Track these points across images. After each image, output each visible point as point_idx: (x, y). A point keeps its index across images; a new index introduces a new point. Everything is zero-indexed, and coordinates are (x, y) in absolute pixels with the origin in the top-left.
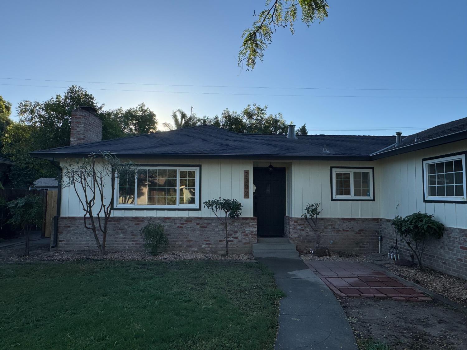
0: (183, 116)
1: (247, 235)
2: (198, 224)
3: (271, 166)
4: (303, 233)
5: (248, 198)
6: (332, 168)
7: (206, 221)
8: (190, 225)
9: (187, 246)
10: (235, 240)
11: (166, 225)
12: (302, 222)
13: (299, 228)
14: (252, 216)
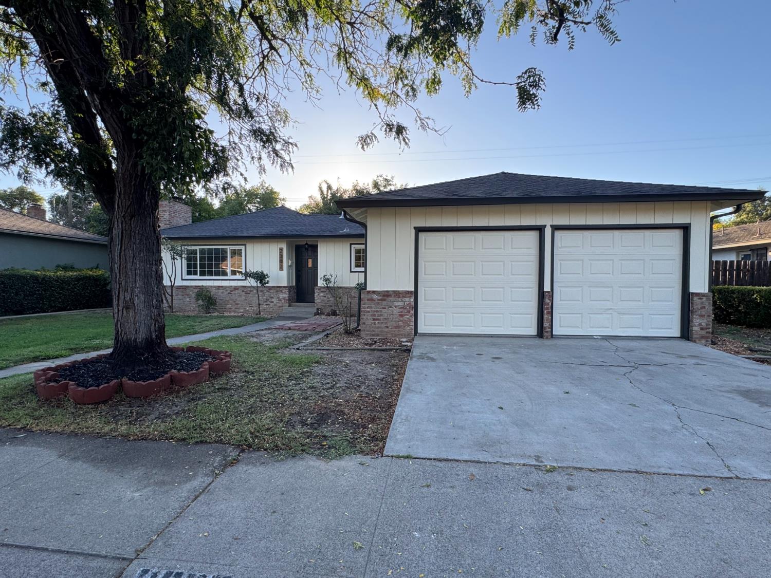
0: (329, 187)
1: (281, 300)
2: (243, 291)
3: (307, 244)
4: (325, 298)
5: (282, 270)
6: (351, 244)
7: (249, 289)
8: (237, 292)
9: (236, 308)
10: (271, 304)
11: (213, 291)
12: (324, 290)
13: (322, 294)
14: (286, 285)
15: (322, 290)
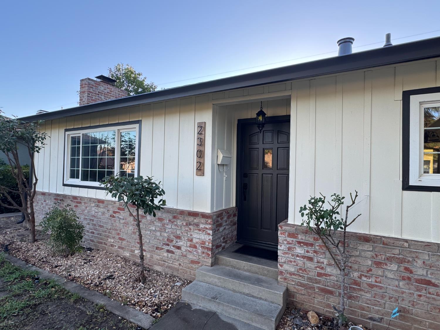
3: (261, 113)
4: (309, 264)
5: (202, 174)
8: (122, 214)
10: (177, 252)
11: (100, 212)
13: (299, 250)
14: (207, 210)
15: (300, 237)
